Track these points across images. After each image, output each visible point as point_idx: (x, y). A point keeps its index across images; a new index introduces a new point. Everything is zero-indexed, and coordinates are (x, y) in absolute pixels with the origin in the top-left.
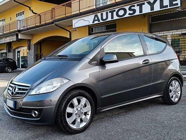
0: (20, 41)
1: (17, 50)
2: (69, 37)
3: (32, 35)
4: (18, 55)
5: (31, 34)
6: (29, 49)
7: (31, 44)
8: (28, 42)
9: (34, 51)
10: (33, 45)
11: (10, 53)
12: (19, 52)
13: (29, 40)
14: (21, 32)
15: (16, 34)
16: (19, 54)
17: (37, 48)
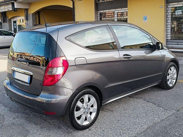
0: (17, 11)
1: (12, 20)
2: (72, 7)
3: (30, 4)
4: (14, 26)
5: (28, 3)
6: (27, 19)
7: (29, 13)
8: (25, 11)
9: (33, 22)
10: (31, 15)
11: (5, 23)
12: (15, 22)
13: (26, 9)
14: (17, 1)
15: (11, 2)
16: (15, 24)
17: (36, 18)
